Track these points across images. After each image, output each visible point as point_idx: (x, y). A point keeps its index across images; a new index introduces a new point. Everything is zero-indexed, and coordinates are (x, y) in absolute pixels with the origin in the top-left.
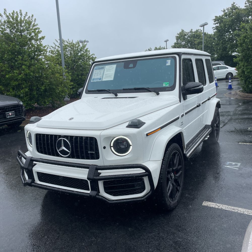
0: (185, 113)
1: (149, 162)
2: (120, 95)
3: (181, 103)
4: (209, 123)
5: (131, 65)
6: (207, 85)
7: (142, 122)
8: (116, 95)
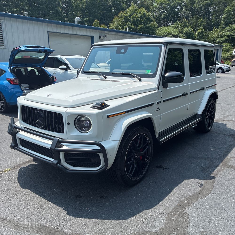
0: (164, 100)
1: (109, 140)
2: (108, 78)
3: (159, 91)
4: (200, 112)
5: (123, 51)
6: (201, 76)
7: (107, 105)
8: (105, 78)
